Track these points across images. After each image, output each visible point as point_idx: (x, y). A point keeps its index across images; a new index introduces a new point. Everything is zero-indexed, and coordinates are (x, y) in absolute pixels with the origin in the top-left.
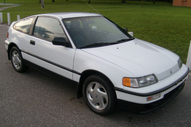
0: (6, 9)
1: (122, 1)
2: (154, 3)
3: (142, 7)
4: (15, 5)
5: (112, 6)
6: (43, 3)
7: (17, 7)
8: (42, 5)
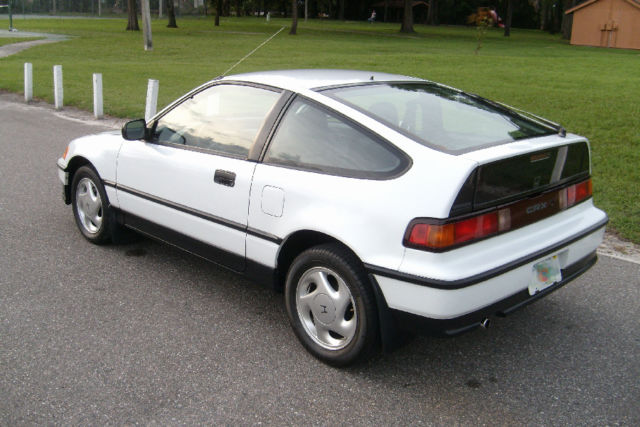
0: (25, 51)
1: (402, 28)
2: (507, 34)
3: (479, 48)
4: (52, 39)
5: (375, 45)
6: (150, 34)
7: (61, 43)
8: (145, 39)
